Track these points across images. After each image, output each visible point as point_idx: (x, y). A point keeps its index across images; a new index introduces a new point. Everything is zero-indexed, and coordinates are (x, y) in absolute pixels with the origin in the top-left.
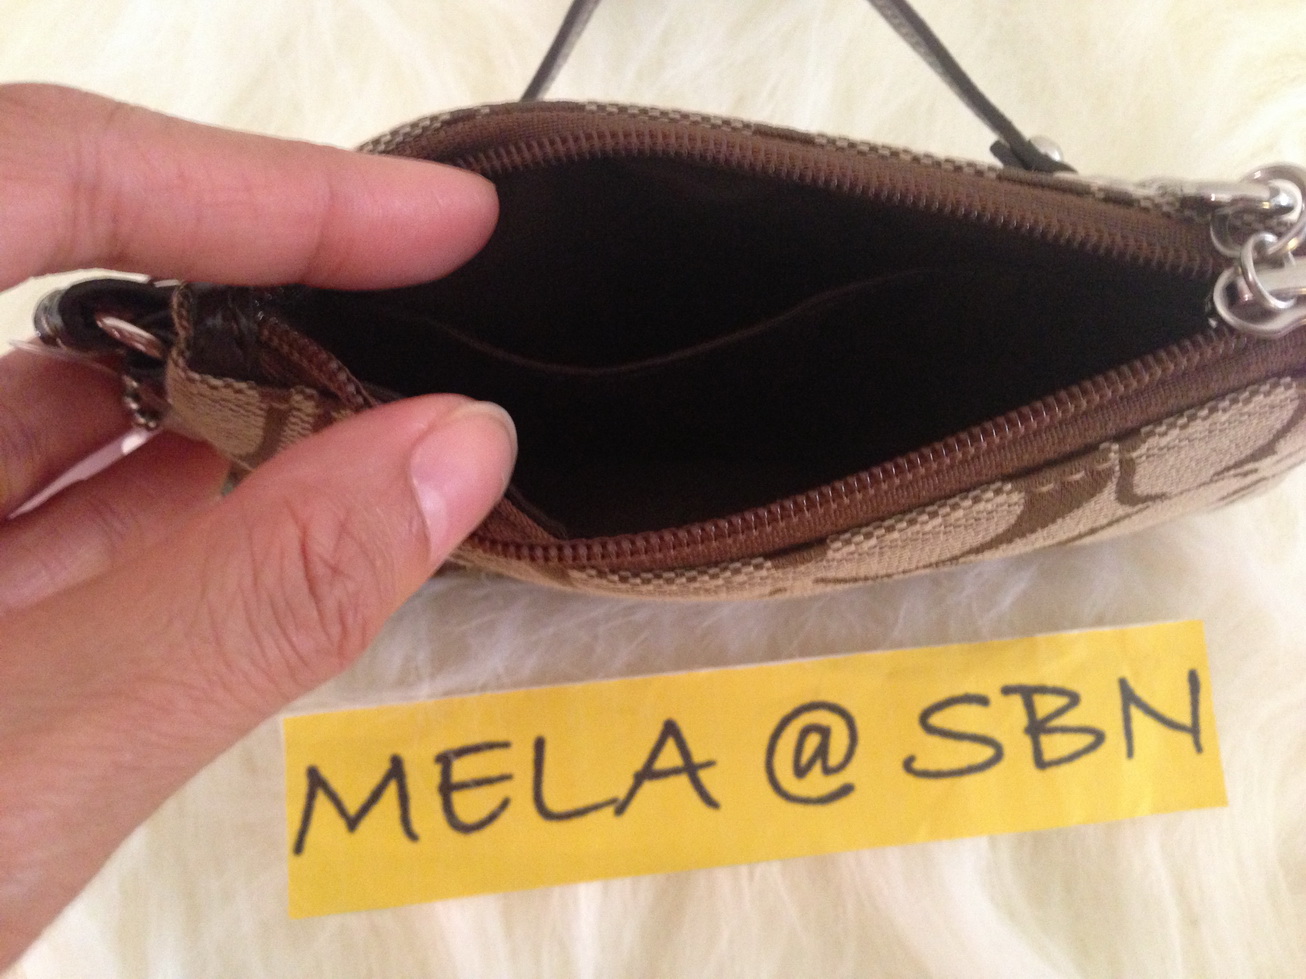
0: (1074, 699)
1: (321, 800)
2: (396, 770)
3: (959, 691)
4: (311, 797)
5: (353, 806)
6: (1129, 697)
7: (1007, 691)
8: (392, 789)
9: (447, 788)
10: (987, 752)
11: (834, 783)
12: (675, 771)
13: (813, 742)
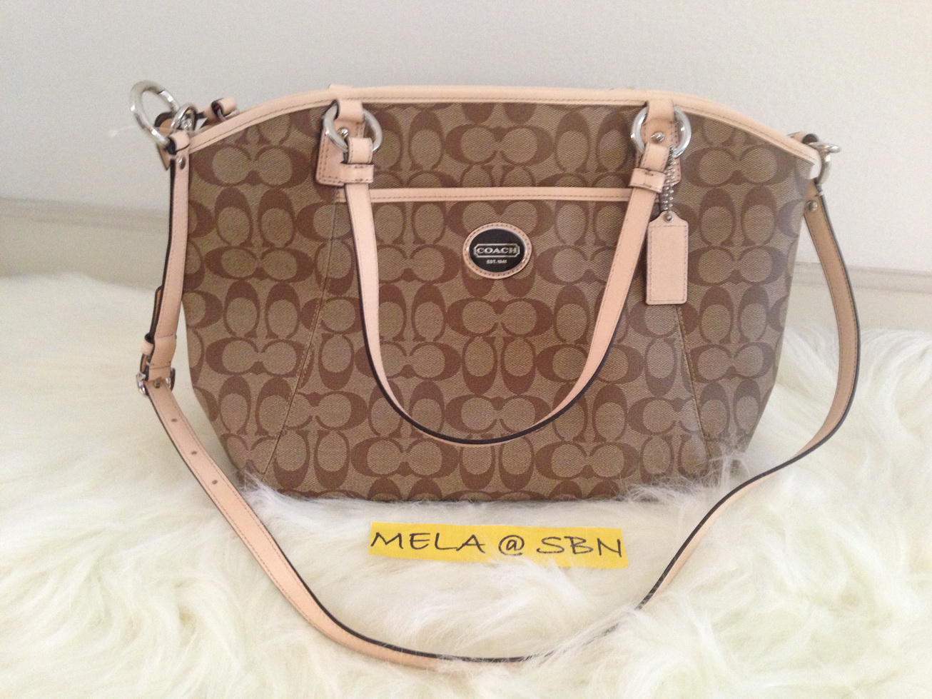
0: (584, 541)
1: (379, 539)
3: (553, 536)
6: (599, 542)
7: (566, 537)
9: (412, 541)
10: (560, 549)
11: (517, 552)
12: (473, 545)
13: (512, 543)
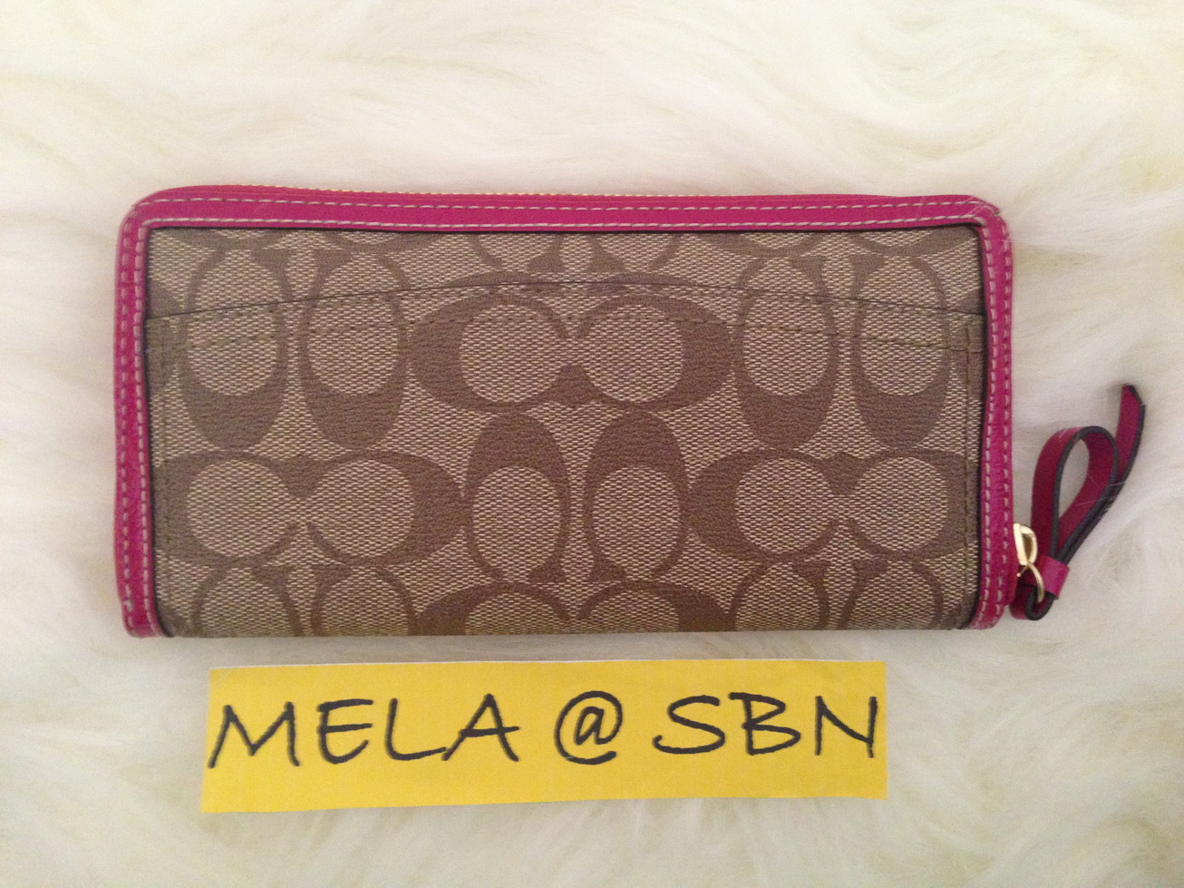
0: (781, 707)
1: (233, 731)
2: (289, 714)
3: (697, 694)
4: (226, 728)
5: (254, 738)
6: (822, 710)
7: (733, 696)
8: (284, 727)
9: (324, 730)
10: (711, 738)
11: (602, 750)
12: (489, 732)
13: (591, 718)
